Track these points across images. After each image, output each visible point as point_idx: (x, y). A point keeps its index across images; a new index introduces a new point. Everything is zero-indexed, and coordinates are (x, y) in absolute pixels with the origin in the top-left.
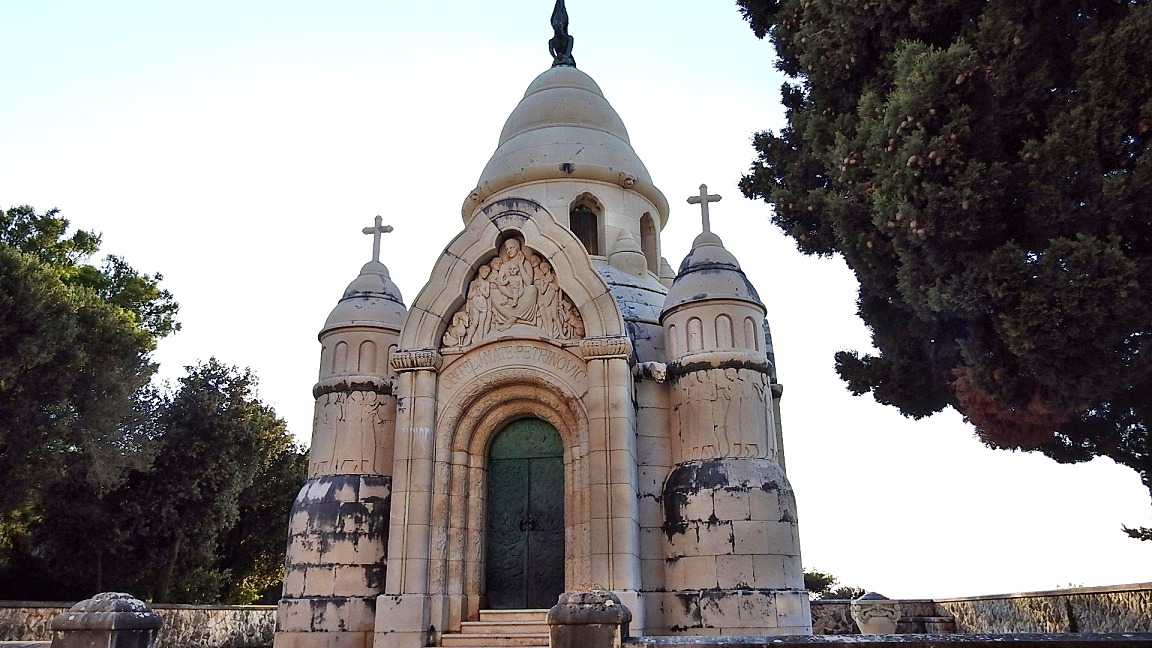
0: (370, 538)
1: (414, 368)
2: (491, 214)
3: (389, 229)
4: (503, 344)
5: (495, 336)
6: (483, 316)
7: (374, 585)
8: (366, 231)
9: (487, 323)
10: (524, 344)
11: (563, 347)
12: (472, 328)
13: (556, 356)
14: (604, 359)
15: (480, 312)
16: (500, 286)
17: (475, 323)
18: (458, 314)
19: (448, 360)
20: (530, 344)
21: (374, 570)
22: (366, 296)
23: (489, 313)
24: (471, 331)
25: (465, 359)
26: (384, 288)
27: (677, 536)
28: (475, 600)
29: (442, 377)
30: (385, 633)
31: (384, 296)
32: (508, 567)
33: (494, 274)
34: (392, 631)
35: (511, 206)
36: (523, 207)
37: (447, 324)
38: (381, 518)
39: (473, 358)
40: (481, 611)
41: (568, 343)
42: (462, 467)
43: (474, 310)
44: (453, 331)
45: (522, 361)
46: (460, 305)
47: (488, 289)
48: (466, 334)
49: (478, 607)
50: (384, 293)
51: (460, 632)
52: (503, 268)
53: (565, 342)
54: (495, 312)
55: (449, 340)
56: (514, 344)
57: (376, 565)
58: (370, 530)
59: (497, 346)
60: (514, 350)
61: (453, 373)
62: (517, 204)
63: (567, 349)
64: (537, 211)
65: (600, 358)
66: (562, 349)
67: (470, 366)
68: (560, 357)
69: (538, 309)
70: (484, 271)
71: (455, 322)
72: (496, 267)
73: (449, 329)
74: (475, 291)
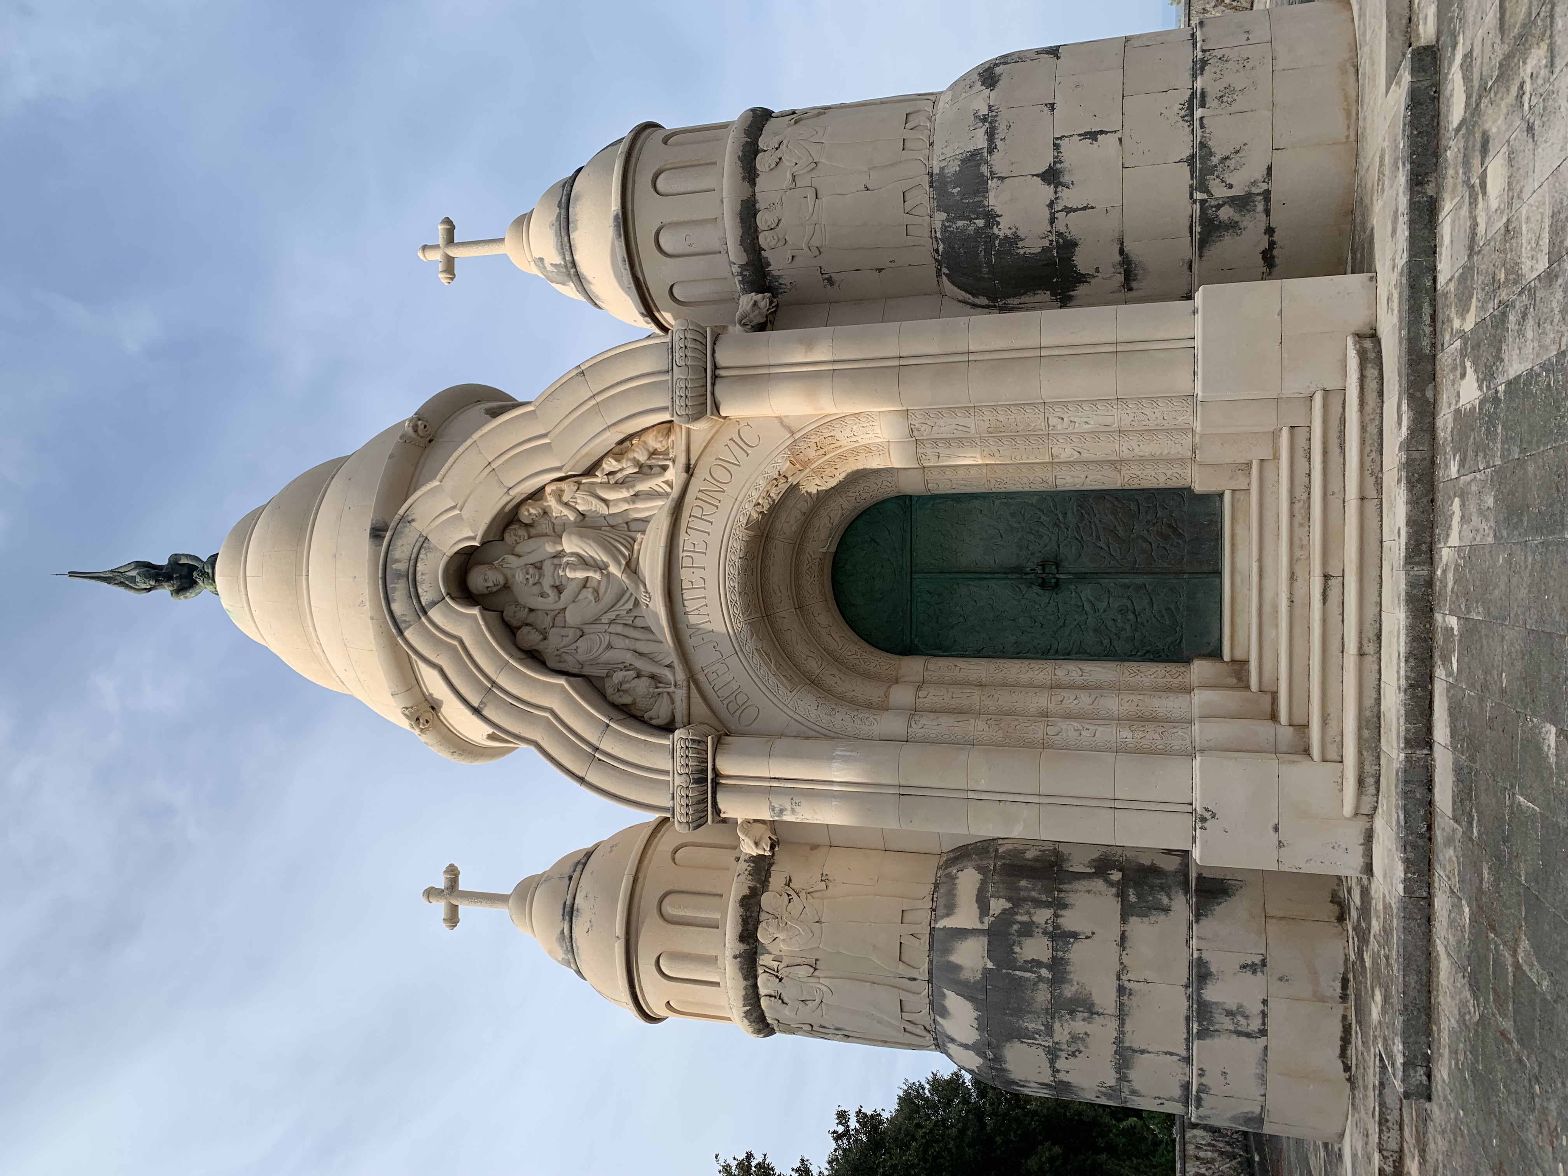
0: (1065, 906)
1: (708, 780)
2: (411, 617)
3: (453, 874)
4: (677, 596)
6: (619, 642)
7: (1165, 901)
8: (452, 921)
10: (678, 552)
11: (689, 470)
13: (704, 485)
14: (715, 377)
15: (610, 647)
17: (627, 656)
18: (609, 691)
20: (680, 538)
21: (1133, 898)
22: (570, 912)
23: (614, 628)
24: (646, 667)
25: (701, 678)
26: (561, 878)
27: (1082, 261)
28: (1200, 669)
29: (735, 725)
30: (1280, 845)
31: (576, 876)
32: (1131, 617)
33: (536, 617)
35: (397, 576)
36: (404, 551)
38: (1023, 883)
39: (700, 658)
40: (1227, 657)
42: (922, 694)
43: (604, 658)
44: (641, 705)
45: (712, 559)
47: (565, 631)
48: (654, 677)
49: (1218, 665)
50: (570, 878)
51: (1275, 696)
52: (526, 598)
54: (612, 615)
55: (660, 713)
56: (678, 573)
57: (1122, 895)
58: (1047, 905)
59: (680, 610)
60: (690, 574)
61: (726, 702)
62: (397, 561)
63: (692, 462)
64: (413, 520)
65: (713, 384)
66: (692, 475)
67: (714, 668)
68: (710, 478)
69: (612, 526)
70: (529, 637)
71: (626, 700)
72: (523, 614)
73: (639, 714)
74: (569, 658)
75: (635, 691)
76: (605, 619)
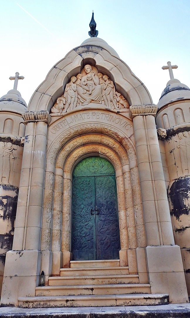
0: (4, 219)
1: (35, 120)
2: (78, 51)
4: (85, 112)
6: (73, 99)
7: (4, 247)
8: (11, 78)
9: (75, 103)
10: (96, 112)
11: (118, 113)
12: (67, 105)
13: (114, 117)
14: (143, 115)
15: (72, 97)
16: (82, 86)
17: (69, 102)
18: (60, 98)
19: (54, 119)
20: (100, 112)
21: (5, 238)
22: (10, 100)
23: (76, 98)
24: (66, 106)
25: (63, 119)
26: (19, 99)
27: (183, 217)
28: (67, 254)
29: (51, 128)
30: (11, 277)
32: (84, 235)
33: (79, 81)
34: (16, 276)
35: (88, 48)
36: (94, 49)
38: (11, 208)
39: (68, 118)
40: (71, 262)
41: (121, 111)
42: (60, 177)
43: (68, 96)
44: (57, 106)
45: (95, 120)
46: (61, 93)
47: (75, 87)
48: (64, 108)
49: (69, 259)
50: (19, 101)
51: (59, 275)
53: (119, 110)
54: (80, 97)
55: (54, 110)
56: (91, 112)
57: (7, 235)
58: (4, 214)
59: (81, 113)
60: (90, 115)
61: (57, 125)
62: (92, 48)
63: (120, 113)
64: (102, 50)
65: (141, 115)
66: (117, 114)
67: (66, 122)
68: (116, 118)
69: (103, 96)
70: (74, 79)
71: (58, 102)
72: (80, 78)
73: (54, 106)
74: (69, 88)
75: (60, 104)
76: (79, 96)
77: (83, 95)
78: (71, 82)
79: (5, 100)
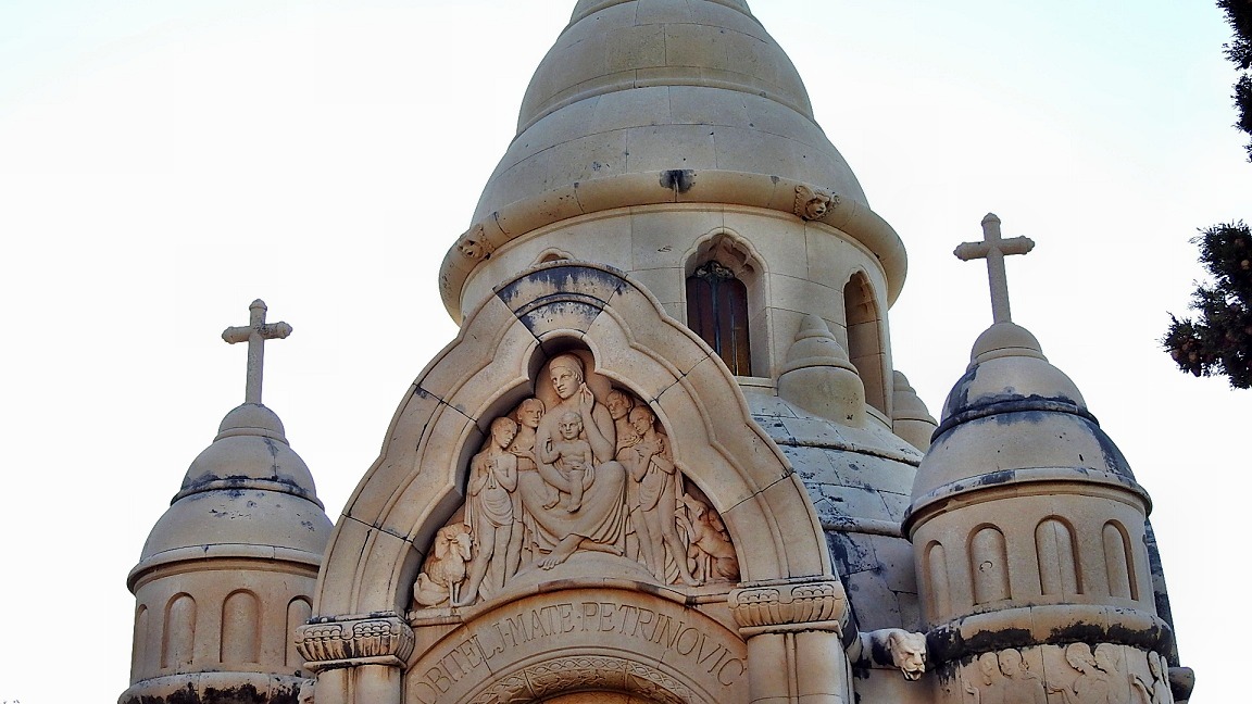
1: (349, 660)
2: (517, 302)
3: (281, 331)
4: (552, 600)
5: (533, 579)
6: (503, 535)
8: (232, 336)
9: (514, 548)
10: (600, 597)
11: (690, 604)
12: (479, 563)
13: (675, 623)
14: (785, 633)
15: (497, 526)
16: (540, 464)
17: (486, 549)
18: (445, 529)
19: (427, 637)
20: (616, 599)
22: (236, 485)
23: (517, 528)
24: (477, 569)
25: (465, 635)
26: (275, 468)
29: (414, 677)
31: (276, 485)
33: (526, 437)
35: (560, 282)
36: (587, 285)
37: (423, 554)
39: (482, 631)
41: (700, 594)
43: (483, 520)
44: (436, 569)
45: (595, 638)
46: (452, 509)
47: (512, 472)
48: (466, 577)
50: (274, 479)
52: (546, 421)
53: (693, 592)
54: (531, 525)
55: (427, 591)
56: (577, 600)
59: (538, 604)
60: (576, 613)
61: (439, 666)
62: (575, 279)
63: (699, 608)
64: (620, 293)
65: (775, 632)
66: (687, 608)
67: (476, 650)
68: (683, 628)
69: (630, 515)
70: (503, 431)
71: (440, 549)
72: (530, 421)
73: (427, 566)
74: (482, 480)
75: (449, 559)
76: (528, 519)
77: (543, 516)
78: (495, 447)
79: (215, 484)
